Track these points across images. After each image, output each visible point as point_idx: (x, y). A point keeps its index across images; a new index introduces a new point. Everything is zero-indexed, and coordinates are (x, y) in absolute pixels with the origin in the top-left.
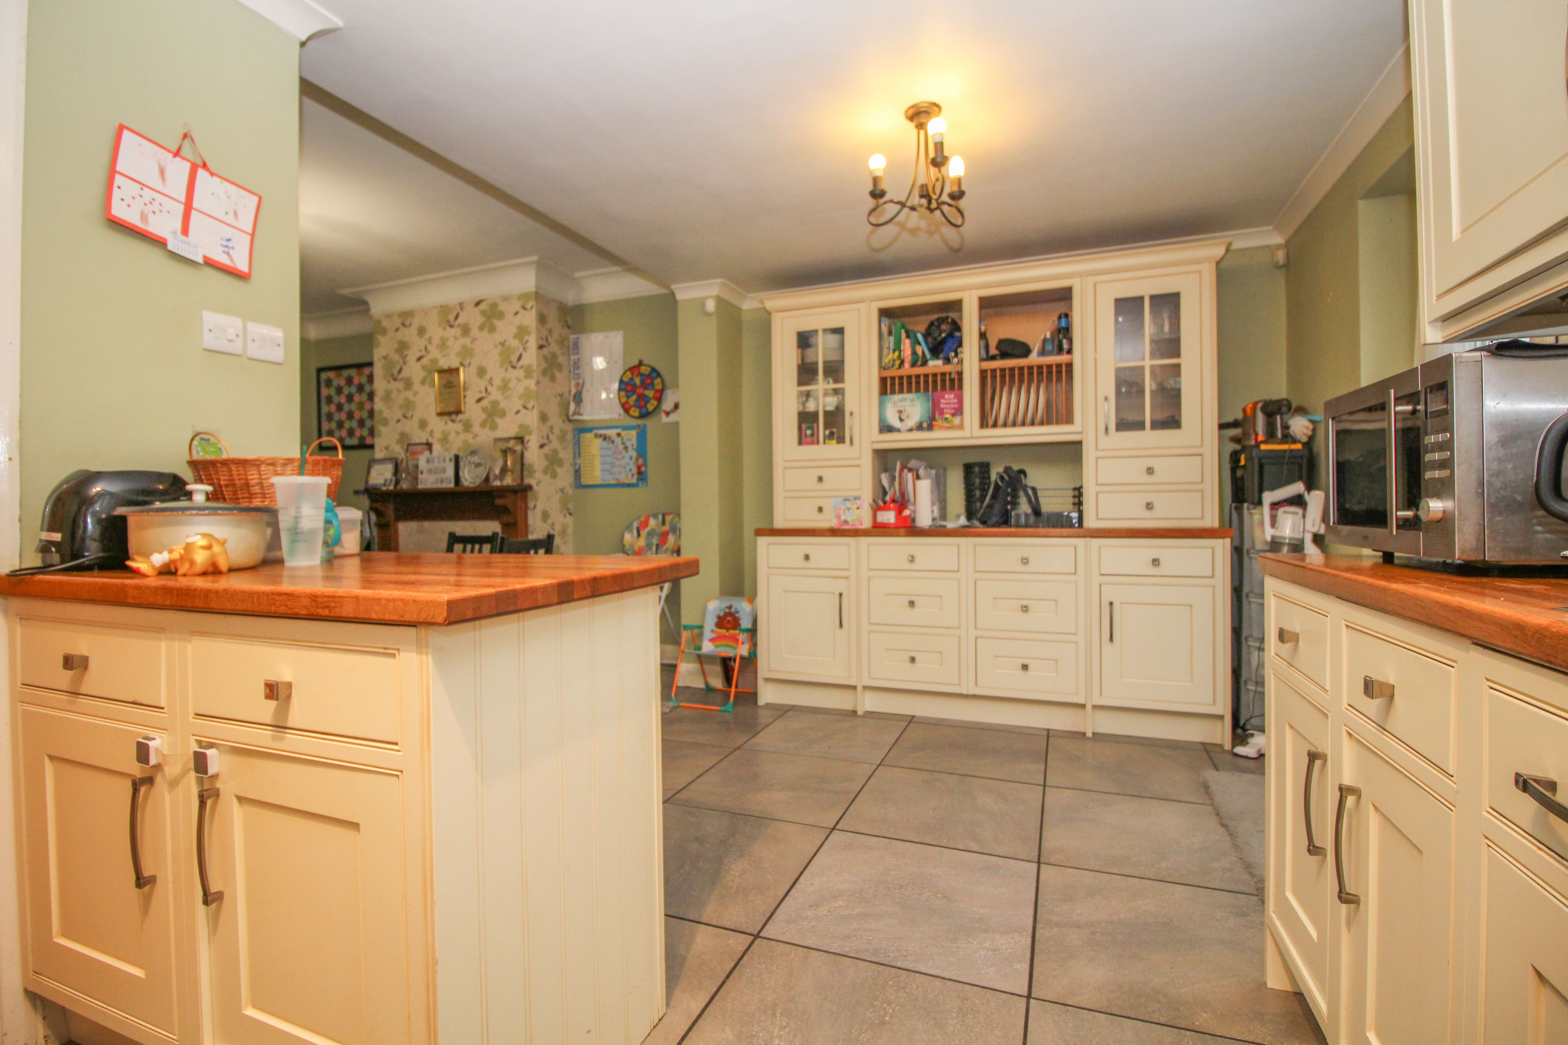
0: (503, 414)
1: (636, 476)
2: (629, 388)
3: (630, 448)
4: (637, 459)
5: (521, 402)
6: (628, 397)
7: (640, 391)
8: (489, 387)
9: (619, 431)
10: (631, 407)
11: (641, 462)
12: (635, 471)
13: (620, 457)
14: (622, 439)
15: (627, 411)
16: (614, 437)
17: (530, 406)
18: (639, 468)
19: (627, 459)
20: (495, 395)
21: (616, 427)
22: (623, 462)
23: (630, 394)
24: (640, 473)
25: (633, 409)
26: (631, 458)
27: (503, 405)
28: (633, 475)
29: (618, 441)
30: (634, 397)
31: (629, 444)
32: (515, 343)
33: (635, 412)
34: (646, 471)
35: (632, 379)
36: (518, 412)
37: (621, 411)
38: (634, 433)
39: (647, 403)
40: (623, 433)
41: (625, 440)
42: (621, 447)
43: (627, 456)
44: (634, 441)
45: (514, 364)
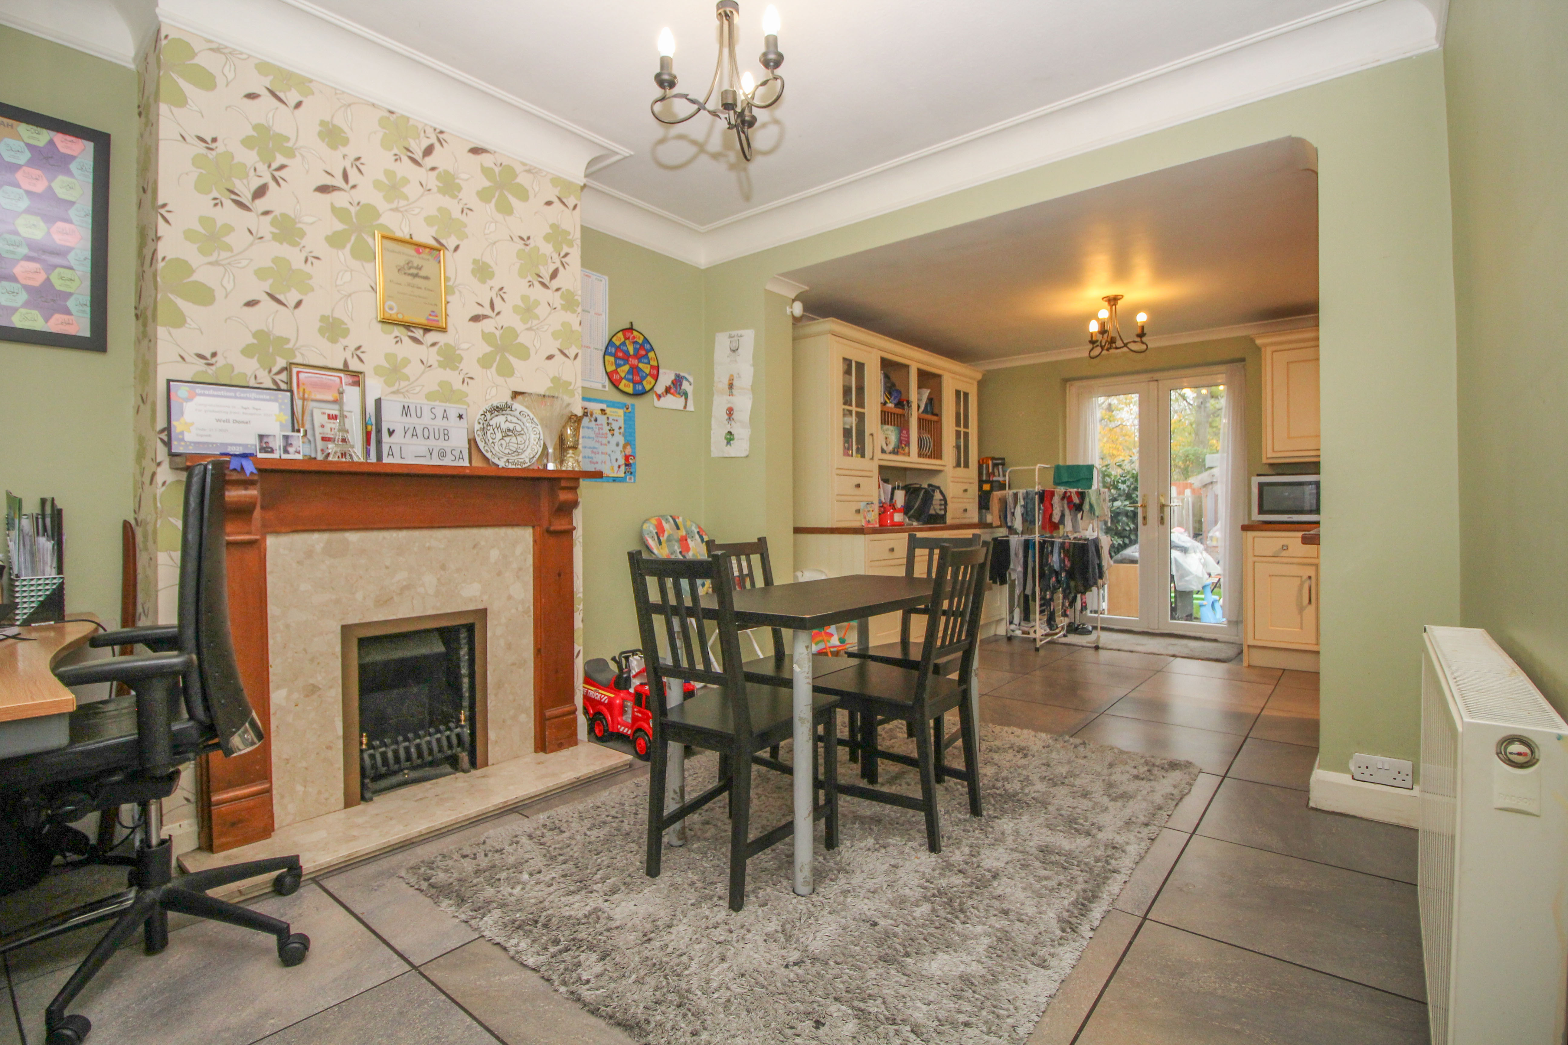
0: (524, 353)
1: (623, 468)
2: (620, 354)
3: (616, 432)
4: (624, 447)
5: (558, 344)
6: (618, 366)
7: (635, 362)
8: (498, 302)
9: (604, 406)
10: (621, 379)
11: (628, 451)
12: (622, 461)
13: (605, 441)
14: (608, 418)
15: (615, 384)
16: (597, 414)
17: (571, 352)
18: (627, 458)
19: (613, 446)
20: (509, 318)
21: (601, 402)
22: (608, 449)
23: (621, 362)
24: (628, 465)
25: (624, 382)
26: (618, 445)
27: (524, 338)
28: (619, 467)
29: (602, 419)
30: (626, 368)
31: (615, 426)
32: (547, 249)
33: (624, 385)
34: (635, 463)
35: (624, 344)
36: (550, 357)
37: (607, 382)
38: (621, 412)
39: (643, 378)
40: (608, 410)
41: (610, 421)
42: (606, 429)
43: (613, 441)
44: (621, 423)
45: (546, 280)
